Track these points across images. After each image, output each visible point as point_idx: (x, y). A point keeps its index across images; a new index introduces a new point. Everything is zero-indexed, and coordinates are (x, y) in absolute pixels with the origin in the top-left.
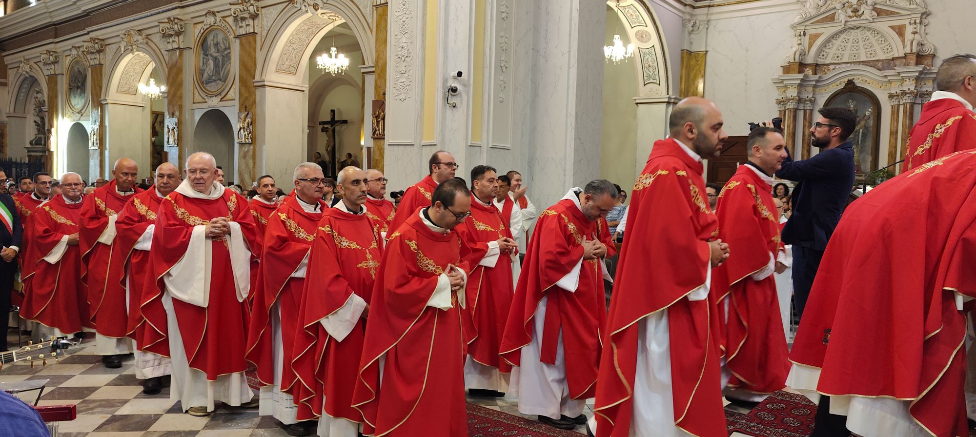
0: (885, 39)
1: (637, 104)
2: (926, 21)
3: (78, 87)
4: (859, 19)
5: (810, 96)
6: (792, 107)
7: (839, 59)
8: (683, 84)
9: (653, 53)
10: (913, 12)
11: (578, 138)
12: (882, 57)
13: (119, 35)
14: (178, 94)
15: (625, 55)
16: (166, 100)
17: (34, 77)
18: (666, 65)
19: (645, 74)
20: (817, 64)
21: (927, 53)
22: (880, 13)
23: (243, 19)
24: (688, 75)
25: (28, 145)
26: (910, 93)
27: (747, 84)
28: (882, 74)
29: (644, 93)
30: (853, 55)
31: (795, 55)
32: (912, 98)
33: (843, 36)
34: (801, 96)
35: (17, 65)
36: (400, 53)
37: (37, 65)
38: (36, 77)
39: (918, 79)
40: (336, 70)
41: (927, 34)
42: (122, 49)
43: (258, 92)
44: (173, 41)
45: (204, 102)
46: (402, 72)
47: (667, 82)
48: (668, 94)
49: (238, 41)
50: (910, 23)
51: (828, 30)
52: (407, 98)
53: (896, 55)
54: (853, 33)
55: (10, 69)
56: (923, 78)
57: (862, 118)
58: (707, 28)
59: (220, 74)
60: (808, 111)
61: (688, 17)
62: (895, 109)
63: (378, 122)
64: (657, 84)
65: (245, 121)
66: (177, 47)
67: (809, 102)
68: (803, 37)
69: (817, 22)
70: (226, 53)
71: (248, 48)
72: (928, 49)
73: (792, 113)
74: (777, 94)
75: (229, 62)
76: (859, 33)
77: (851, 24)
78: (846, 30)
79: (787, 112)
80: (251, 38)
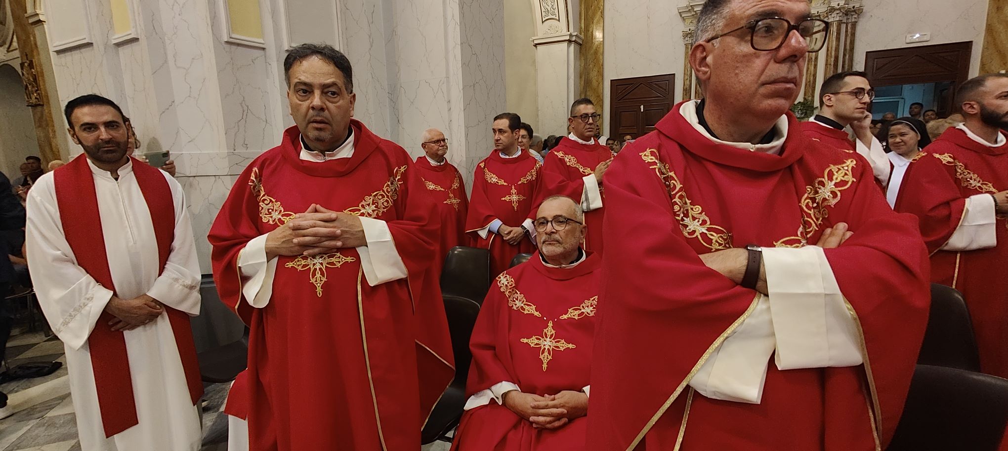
1: (536, 45)
8: (582, 22)
19: (543, 10)
24: (587, 12)
29: (542, 31)
48: (569, 31)
64: (556, 19)
74: (683, 27)
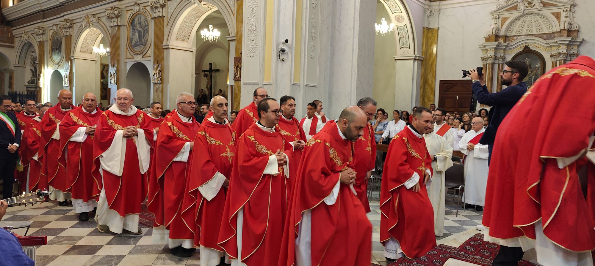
0: (548, 20)
1: (396, 60)
2: (573, 10)
3: (57, 49)
4: (532, 8)
5: (502, 55)
6: (491, 62)
7: (520, 33)
8: (424, 48)
9: (406, 29)
10: (565, 4)
11: (359, 80)
12: (546, 31)
13: (82, 18)
14: (117, 53)
15: (388, 30)
16: (110, 57)
17: (31, 43)
18: (413, 36)
19: (401, 42)
20: (506, 36)
21: (574, 29)
22: (545, 4)
23: (156, 8)
24: (427, 42)
25: (27, 84)
26: (563, 54)
27: (463, 48)
28: (547, 42)
29: (400, 53)
30: (529, 30)
31: (493, 30)
32: (564, 57)
33: (522, 19)
34: (497, 56)
35: (20, 35)
36: (250, 28)
37: (32, 35)
38: (32, 43)
39: (568, 45)
40: (213, 39)
41: (574, 18)
42: (84, 26)
43: (165, 52)
44: (114, 21)
45: (133, 58)
46: (252, 40)
47: (414, 47)
48: (415, 54)
49: (153, 21)
50: (564, 11)
51: (513, 15)
52: (255, 56)
53: (555, 31)
54: (528, 17)
55: (16, 38)
56: (572, 45)
57: (534, 69)
58: (439, 14)
59: (142, 41)
60: (500, 65)
61: (427, 7)
62: (554, 63)
63: (237, 70)
64: (408, 48)
65: (157, 69)
66: (116, 24)
67: (501, 59)
68: (498, 19)
69: (507, 10)
70: (146, 28)
71: (159, 25)
72: (575, 27)
73: (491, 66)
74: (482, 54)
75: (147, 34)
76: (532, 17)
77: (527, 12)
78: (524, 15)
79: (488, 65)
80: (161, 19)
